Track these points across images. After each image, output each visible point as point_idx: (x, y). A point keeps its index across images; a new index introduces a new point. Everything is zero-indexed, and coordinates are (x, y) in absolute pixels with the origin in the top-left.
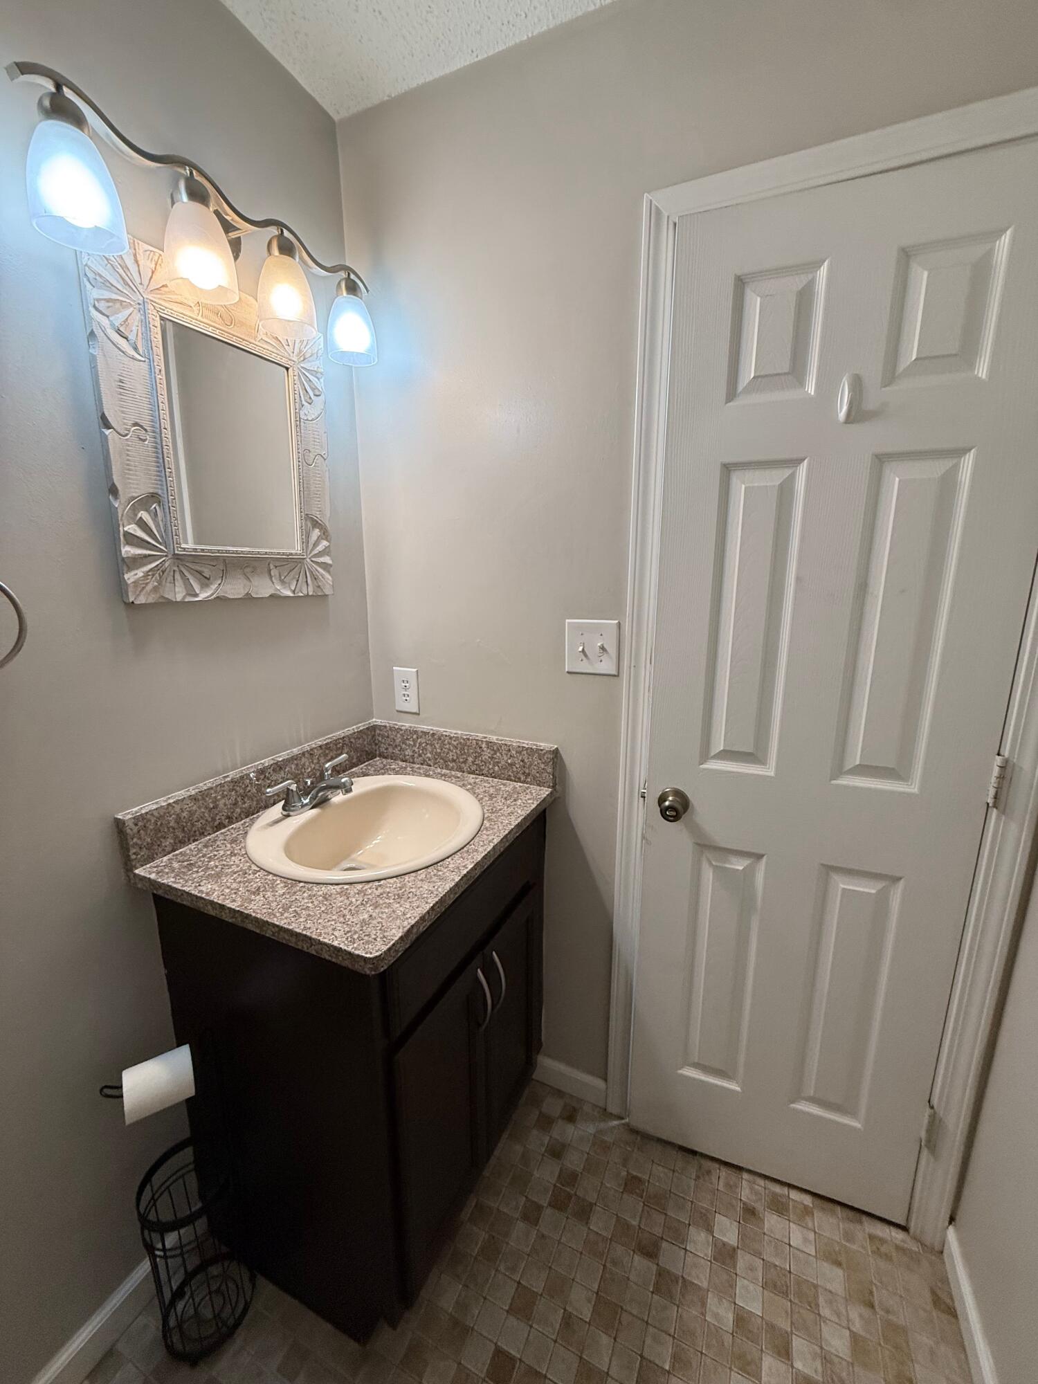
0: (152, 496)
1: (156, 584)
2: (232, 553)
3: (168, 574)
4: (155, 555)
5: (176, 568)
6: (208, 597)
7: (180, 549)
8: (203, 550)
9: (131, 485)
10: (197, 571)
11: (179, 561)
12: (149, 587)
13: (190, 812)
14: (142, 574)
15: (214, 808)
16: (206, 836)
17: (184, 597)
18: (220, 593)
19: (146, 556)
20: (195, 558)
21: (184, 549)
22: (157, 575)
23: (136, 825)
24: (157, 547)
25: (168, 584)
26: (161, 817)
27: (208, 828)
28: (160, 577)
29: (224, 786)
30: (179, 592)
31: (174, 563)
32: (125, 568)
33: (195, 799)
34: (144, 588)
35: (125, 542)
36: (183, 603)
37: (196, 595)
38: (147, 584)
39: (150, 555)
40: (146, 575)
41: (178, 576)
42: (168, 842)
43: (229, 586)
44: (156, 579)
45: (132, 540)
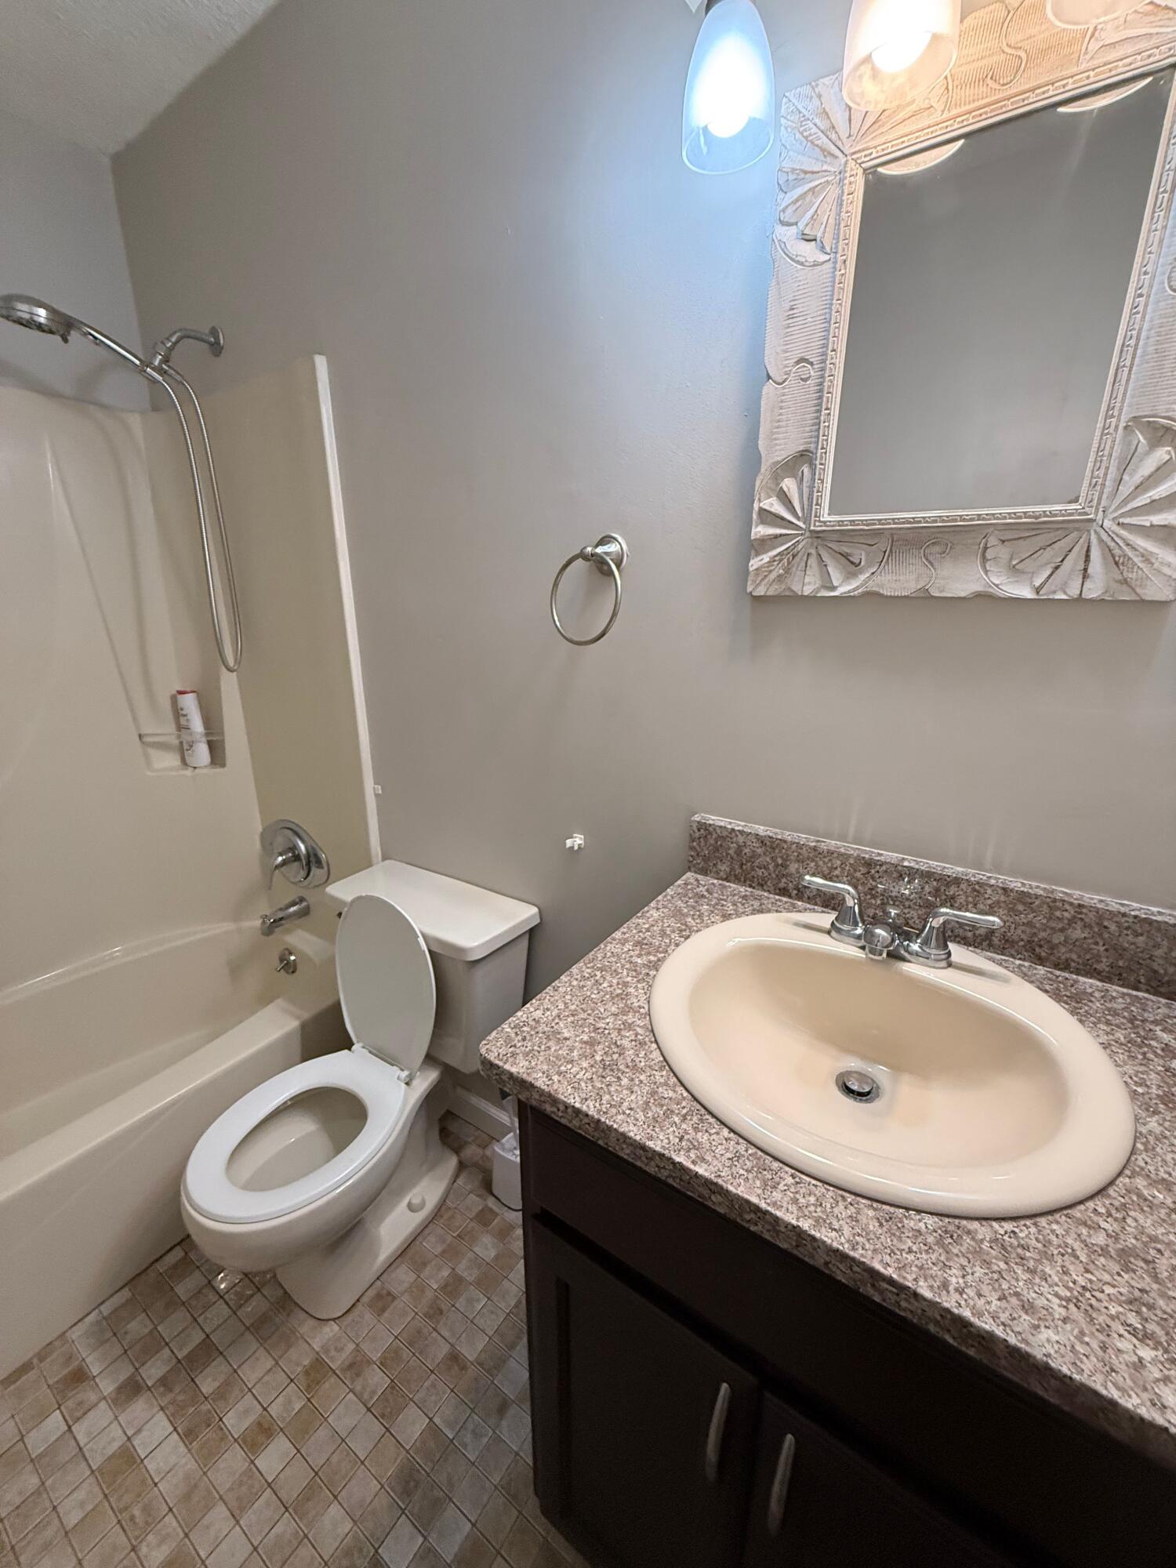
0: (802, 455)
1: (781, 571)
2: (904, 523)
3: (801, 559)
4: (788, 535)
5: (813, 551)
6: (849, 592)
7: (817, 524)
8: (854, 521)
9: (777, 447)
10: (840, 554)
11: (819, 541)
12: (773, 576)
13: (753, 851)
14: (768, 559)
15: (782, 865)
16: (765, 891)
17: (818, 590)
18: (872, 586)
19: (776, 537)
20: (844, 535)
21: (825, 522)
22: (786, 560)
23: (699, 830)
24: (793, 523)
25: (798, 573)
26: (724, 838)
27: (769, 883)
28: (789, 563)
29: (802, 849)
30: (809, 583)
31: (812, 544)
32: (753, 553)
33: (762, 842)
34: (766, 576)
35: (759, 521)
36: (812, 599)
37: (834, 588)
38: (771, 571)
39: (781, 535)
40: (772, 560)
41: (813, 561)
42: (724, 868)
43: (889, 577)
44: (783, 565)
45: (767, 517)
